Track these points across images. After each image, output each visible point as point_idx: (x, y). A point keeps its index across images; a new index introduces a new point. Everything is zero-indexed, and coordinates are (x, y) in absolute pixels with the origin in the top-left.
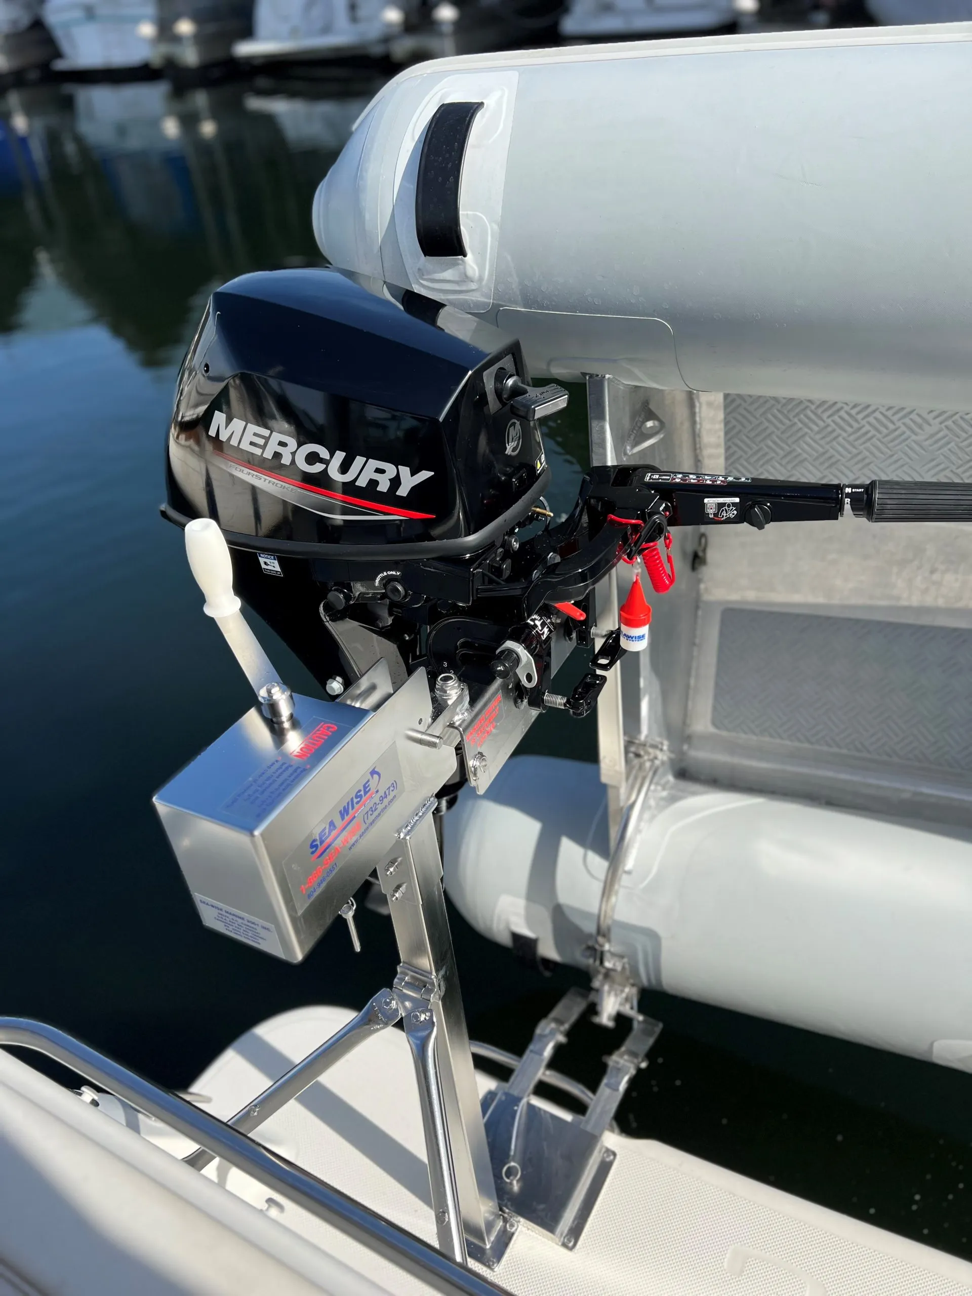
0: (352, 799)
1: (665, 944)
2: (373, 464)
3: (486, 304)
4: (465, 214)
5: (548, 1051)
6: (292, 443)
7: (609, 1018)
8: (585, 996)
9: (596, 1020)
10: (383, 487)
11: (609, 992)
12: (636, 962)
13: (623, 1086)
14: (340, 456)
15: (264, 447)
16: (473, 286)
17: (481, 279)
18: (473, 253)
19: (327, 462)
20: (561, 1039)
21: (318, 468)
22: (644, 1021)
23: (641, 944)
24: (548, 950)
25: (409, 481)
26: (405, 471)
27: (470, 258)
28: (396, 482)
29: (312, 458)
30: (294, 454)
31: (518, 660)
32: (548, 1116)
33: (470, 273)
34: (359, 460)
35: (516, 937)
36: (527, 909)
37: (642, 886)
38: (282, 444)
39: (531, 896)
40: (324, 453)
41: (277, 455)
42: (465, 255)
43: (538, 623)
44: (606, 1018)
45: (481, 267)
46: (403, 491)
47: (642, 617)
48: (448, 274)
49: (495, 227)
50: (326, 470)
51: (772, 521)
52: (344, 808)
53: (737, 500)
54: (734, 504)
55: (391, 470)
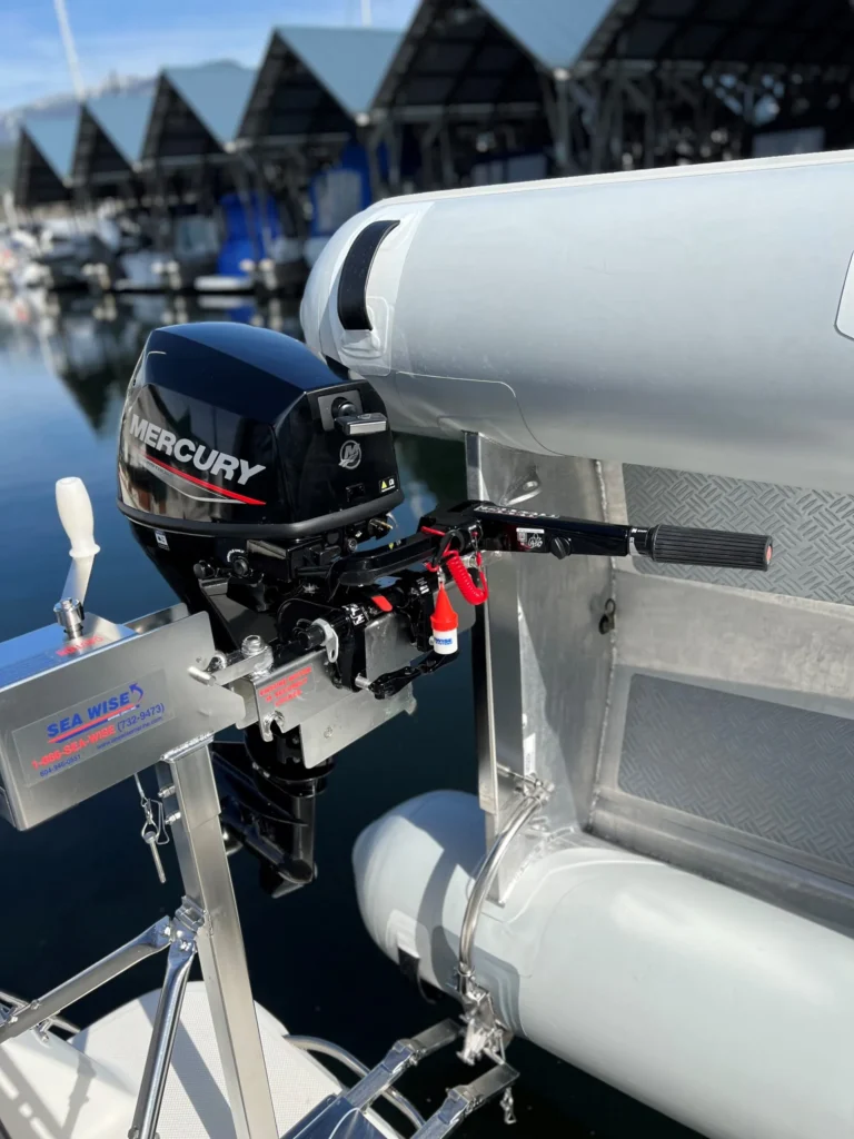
0: (105, 703)
1: (522, 982)
2: (223, 457)
3: (386, 370)
4: (369, 297)
5: (398, 1070)
6: (173, 437)
7: (470, 1056)
8: (455, 1029)
9: (459, 1054)
10: (229, 476)
11: (476, 1030)
12: (497, 998)
13: (454, 1121)
14: (202, 449)
15: (156, 441)
16: (378, 354)
17: (382, 348)
18: (377, 328)
19: (193, 454)
20: (413, 1061)
21: (187, 458)
22: (504, 1067)
23: (502, 977)
24: (427, 972)
25: (248, 472)
26: (245, 464)
27: (374, 332)
28: (238, 472)
29: (185, 450)
30: (173, 446)
31: (323, 636)
32: (372, 1131)
33: (374, 343)
34: (214, 453)
35: (402, 954)
36: (417, 930)
37: (512, 921)
38: (168, 439)
39: (421, 919)
40: (192, 447)
41: (165, 447)
42: (371, 329)
43: (353, 610)
44: (468, 1054)
45: (383, 341)
46: (243, 480)
47: (448, 621)
48: (361, 344)
49: (393, 308)
50: (192, 461)
51: (571, 553)
52: (94, 708)
53: (542, 531)
54: (540, 535)
55: (235, 462)
